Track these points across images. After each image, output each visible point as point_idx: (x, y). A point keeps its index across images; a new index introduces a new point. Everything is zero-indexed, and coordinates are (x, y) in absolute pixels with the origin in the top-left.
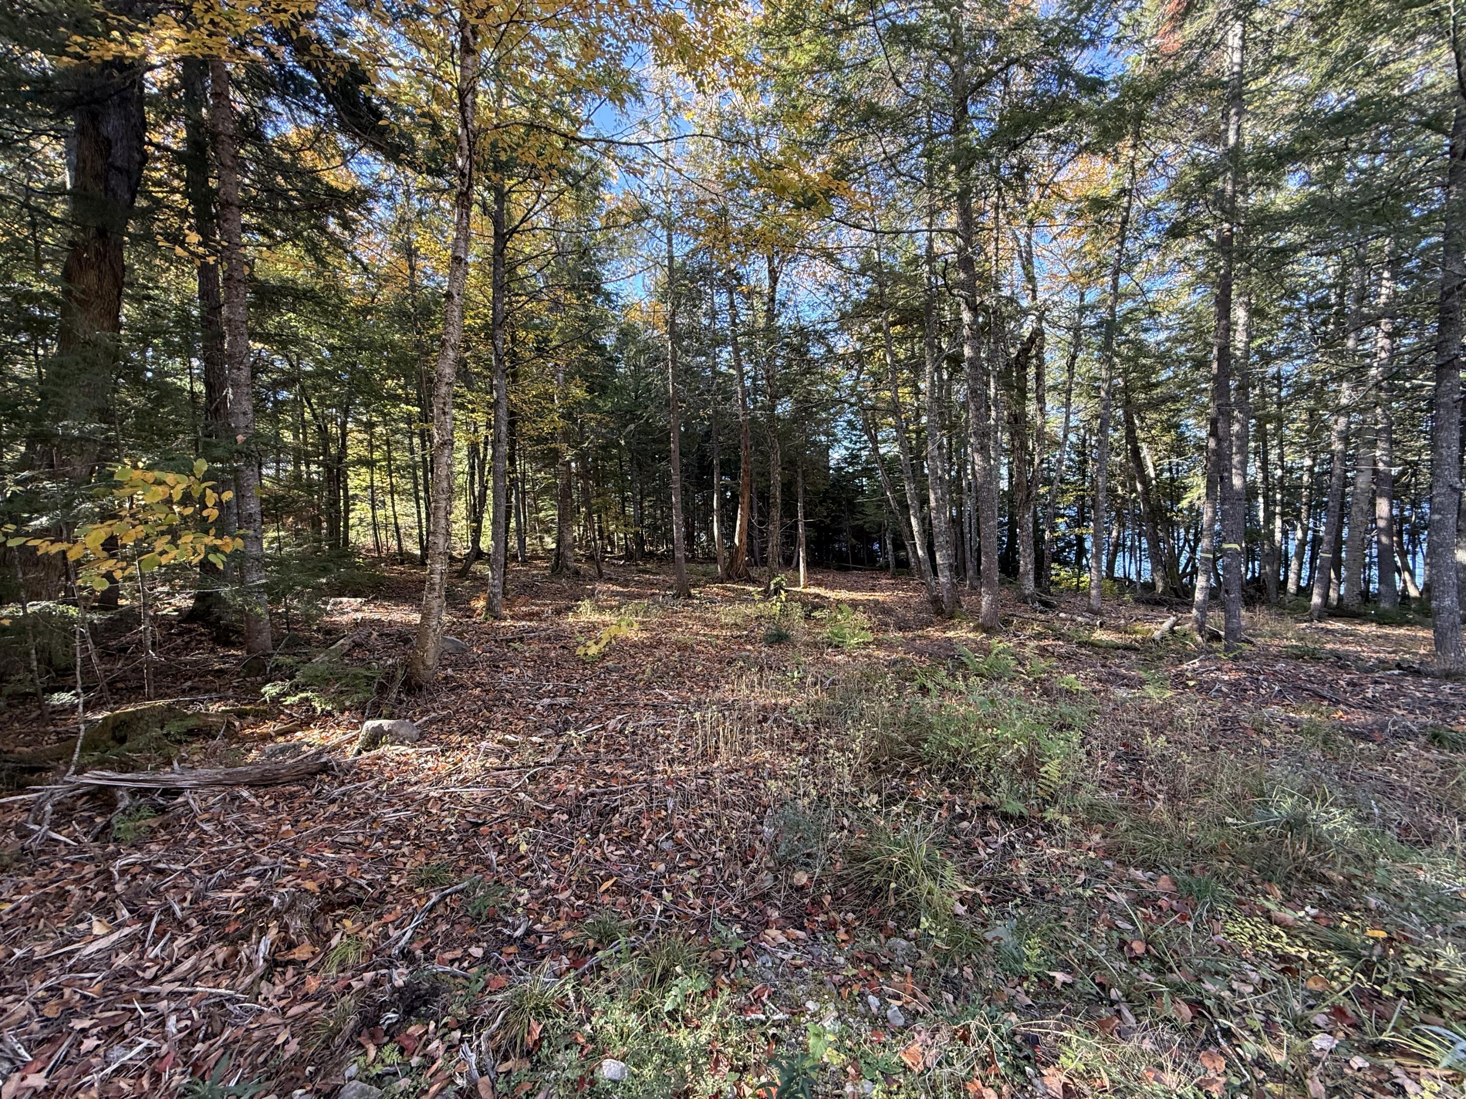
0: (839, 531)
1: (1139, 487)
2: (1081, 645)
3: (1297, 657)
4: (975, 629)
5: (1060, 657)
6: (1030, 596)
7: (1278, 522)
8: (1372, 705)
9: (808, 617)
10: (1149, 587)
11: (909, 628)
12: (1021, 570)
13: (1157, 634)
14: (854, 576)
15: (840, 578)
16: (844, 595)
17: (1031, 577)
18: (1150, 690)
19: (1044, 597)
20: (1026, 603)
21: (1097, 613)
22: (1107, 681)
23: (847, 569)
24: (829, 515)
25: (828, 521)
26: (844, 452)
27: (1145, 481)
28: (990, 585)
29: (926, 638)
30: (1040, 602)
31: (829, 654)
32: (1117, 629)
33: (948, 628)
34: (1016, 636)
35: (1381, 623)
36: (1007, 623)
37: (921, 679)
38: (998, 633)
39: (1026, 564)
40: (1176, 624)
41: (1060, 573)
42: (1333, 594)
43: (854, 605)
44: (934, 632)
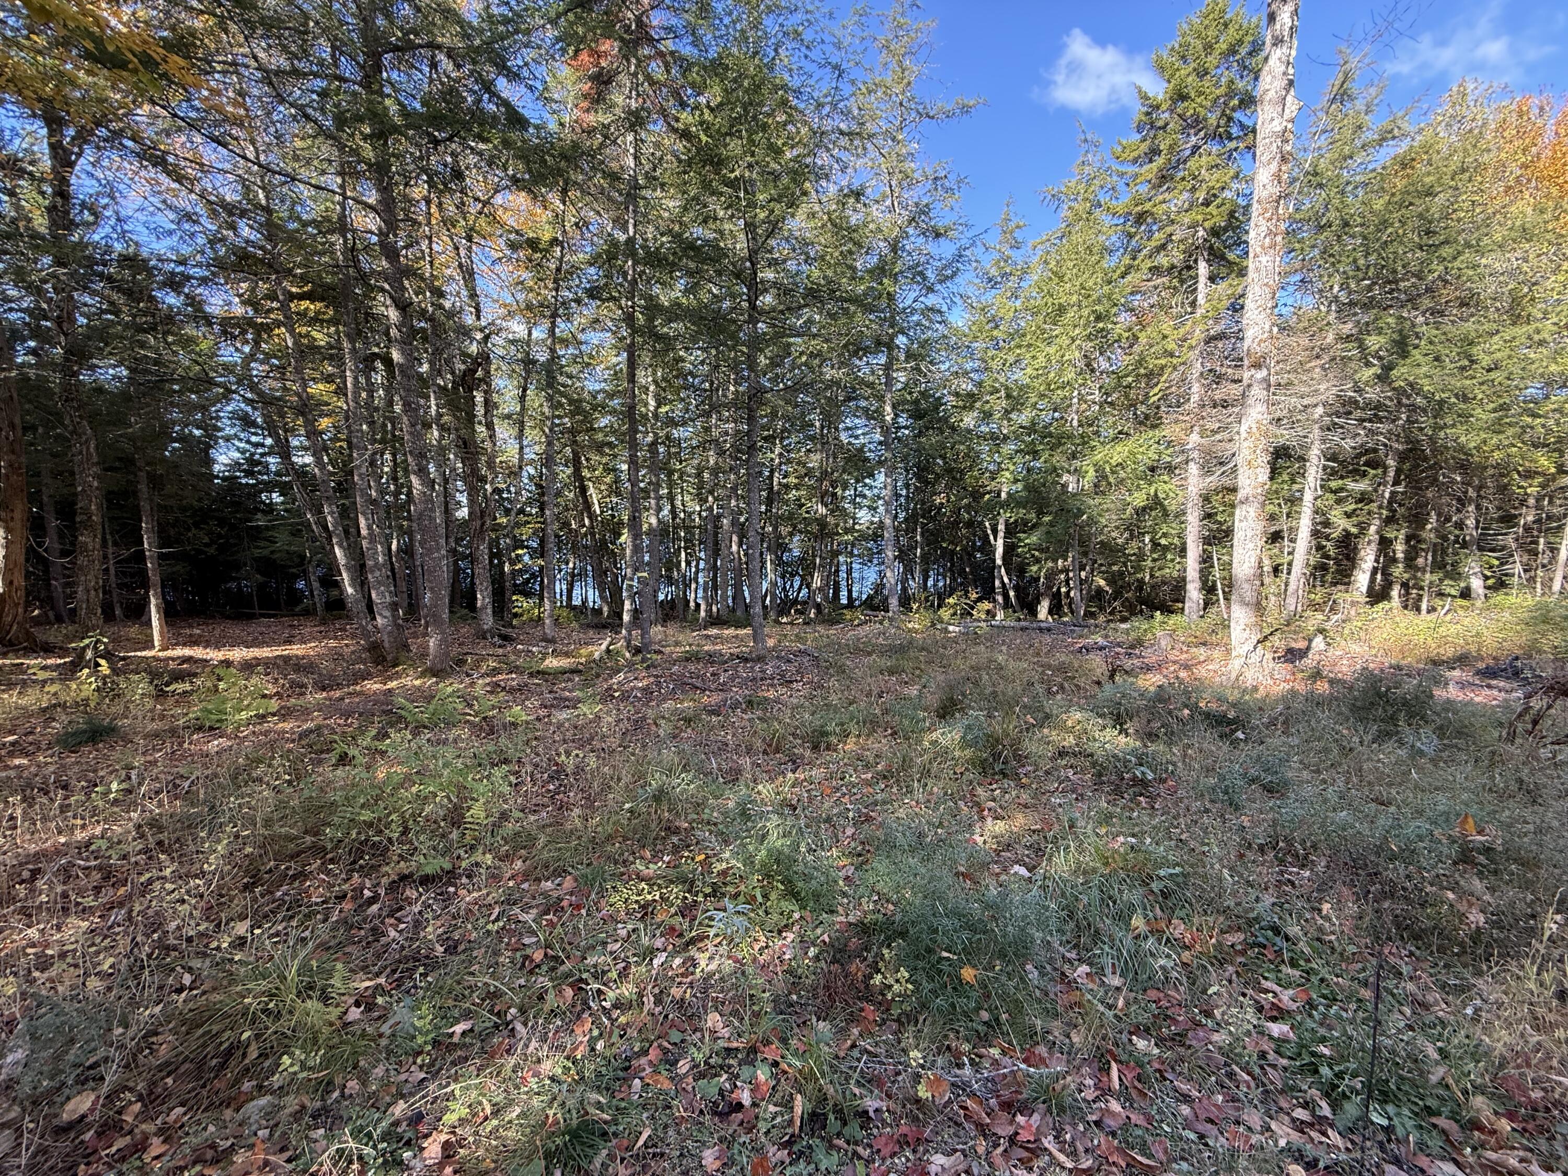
0: (237, 566)
1: (587, 522)
2: (531, 675)
3: (687, 660)
4: (423, 675)
5: (512, 691)
6: (490, 631)
7: (683, 555)
8: (722, 689)
9: (161, 695)
10: (598, 612)
11: (339, 686)
12: (479, 604)
13: (597, 655)
14: (256, 628)
15: (235, 630)
16: (238, 654)
17: (489, 611)
18: (584, 708)
19: (504, 631)
20: (485, 638)
21: (552, 641)
22: (552, 706)
23: (250, 617)
24: (212, 542)
25: (212, 551)
26: (237, 455)
27: (592, 516)
28: (438, 622)
29: (360, 693)
30: (500, 636)
31: (195, 743)
32: (567, 655)
33: (391, 679)
34: (468, 675)
35: (737, 627)
36: (461, 662)
37: (340, 747)
38: (449, 675)
39: (483, 598)
40: (611, 644)
41: (522, 603)
42: (714, 609)
43: (248, 667)
44: (373, 686)
